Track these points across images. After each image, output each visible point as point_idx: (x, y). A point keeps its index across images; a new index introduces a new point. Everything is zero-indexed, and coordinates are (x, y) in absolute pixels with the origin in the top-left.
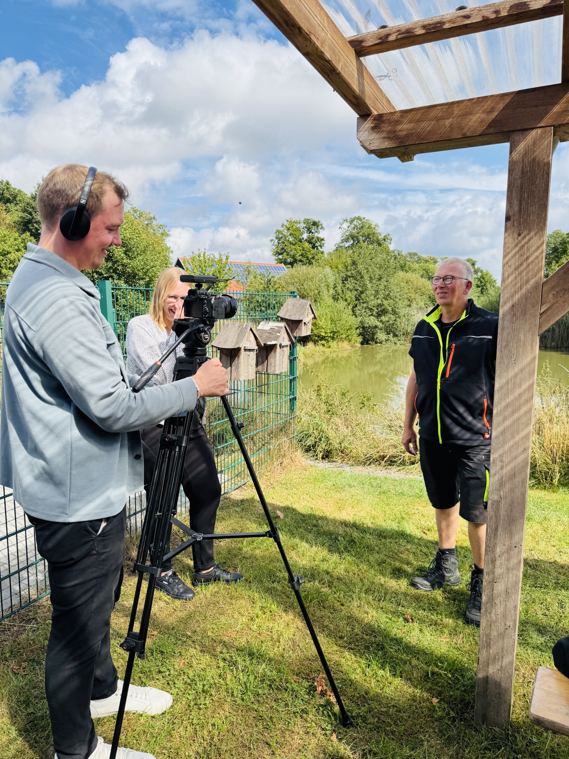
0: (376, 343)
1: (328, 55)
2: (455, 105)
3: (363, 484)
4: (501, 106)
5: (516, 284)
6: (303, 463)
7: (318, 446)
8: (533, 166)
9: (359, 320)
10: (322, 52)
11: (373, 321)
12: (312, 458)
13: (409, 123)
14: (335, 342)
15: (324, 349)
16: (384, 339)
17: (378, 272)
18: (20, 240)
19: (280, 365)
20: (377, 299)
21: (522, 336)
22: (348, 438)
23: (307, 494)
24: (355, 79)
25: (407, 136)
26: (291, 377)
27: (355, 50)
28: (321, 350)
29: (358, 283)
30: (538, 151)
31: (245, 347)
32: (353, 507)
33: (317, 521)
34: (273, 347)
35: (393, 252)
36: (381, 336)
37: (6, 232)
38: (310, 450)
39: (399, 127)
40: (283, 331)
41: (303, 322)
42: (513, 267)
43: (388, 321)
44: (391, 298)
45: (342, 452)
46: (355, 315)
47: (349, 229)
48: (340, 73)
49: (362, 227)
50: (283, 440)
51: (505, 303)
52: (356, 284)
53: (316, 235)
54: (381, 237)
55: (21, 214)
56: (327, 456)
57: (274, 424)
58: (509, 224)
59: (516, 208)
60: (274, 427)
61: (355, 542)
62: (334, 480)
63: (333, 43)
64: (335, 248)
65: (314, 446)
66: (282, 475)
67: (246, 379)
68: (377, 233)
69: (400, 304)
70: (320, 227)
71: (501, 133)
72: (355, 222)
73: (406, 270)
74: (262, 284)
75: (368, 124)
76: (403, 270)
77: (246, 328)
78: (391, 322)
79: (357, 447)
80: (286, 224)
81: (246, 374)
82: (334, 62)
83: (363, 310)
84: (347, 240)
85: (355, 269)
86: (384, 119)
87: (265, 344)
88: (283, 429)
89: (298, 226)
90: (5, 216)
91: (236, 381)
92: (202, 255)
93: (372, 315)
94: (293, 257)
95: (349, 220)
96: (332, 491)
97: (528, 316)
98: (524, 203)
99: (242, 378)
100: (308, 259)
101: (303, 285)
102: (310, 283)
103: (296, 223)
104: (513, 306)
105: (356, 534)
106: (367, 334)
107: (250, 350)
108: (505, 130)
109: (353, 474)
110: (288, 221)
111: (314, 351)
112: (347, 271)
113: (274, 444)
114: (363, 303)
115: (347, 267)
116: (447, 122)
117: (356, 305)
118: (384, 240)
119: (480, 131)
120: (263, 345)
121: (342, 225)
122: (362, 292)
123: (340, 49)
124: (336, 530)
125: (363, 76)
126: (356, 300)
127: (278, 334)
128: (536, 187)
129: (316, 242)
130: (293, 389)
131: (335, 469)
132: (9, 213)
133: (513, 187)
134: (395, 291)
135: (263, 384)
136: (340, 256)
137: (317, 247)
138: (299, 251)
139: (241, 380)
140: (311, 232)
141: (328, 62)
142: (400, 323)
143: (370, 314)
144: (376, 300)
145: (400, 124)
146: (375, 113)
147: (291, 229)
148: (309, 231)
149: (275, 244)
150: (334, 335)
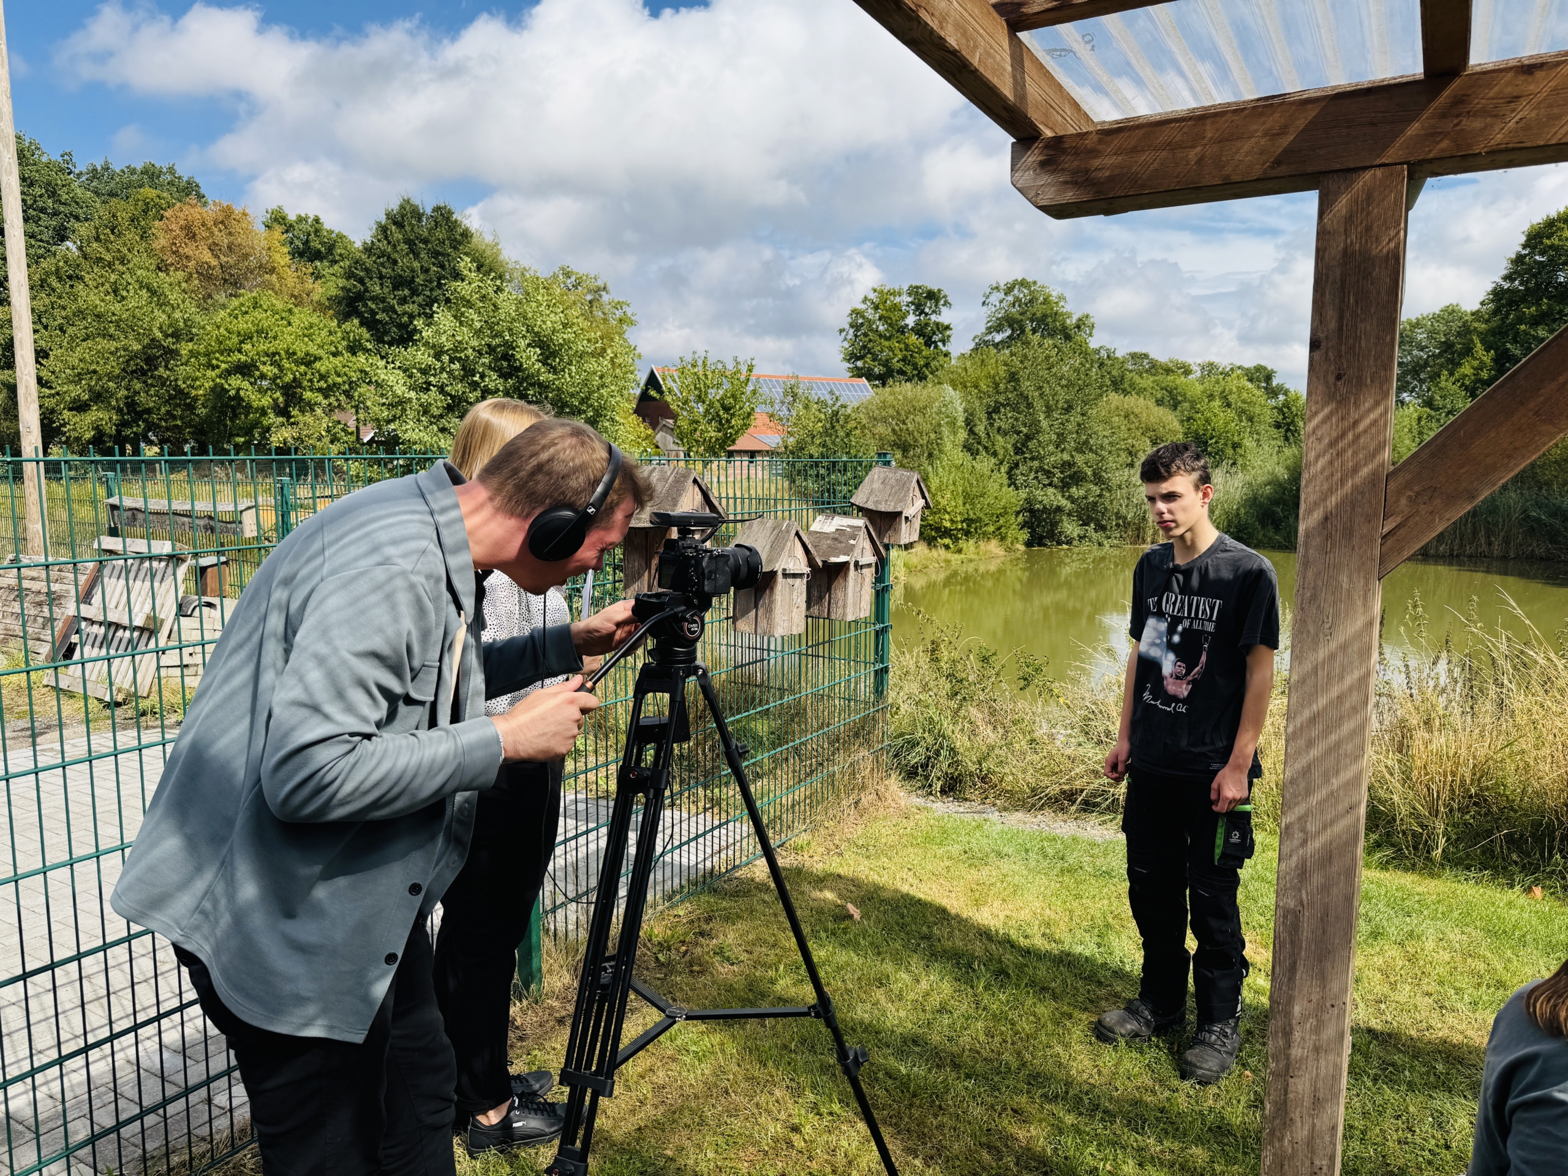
0: (1059, 543)
1: (952, 41)
2: (1208, 122)
3: (1027, 851)
4: (1301, 123)
5: (1332, 475)
6: (903, 804)
7: (933, 767)
8: (1366, 241)
9: (1024, 496)
10: (941, 38)
11: (1052, 498)
12: (919, 792)
13: (1115, 154)
14: (971, 542)
15: (949, 555)
16: (1075, 535)
17: (1063, 396)
18: (339, 334)
19: (855, 605)
20: (1062, 451)
21: (1344, 580)
22: (997, 751)
23: (910, 869)
24: (1007, 76)
25: (1111, 179)
26: (878, 627)
27: (1008, 22)
28: (943, 557)
29: (1022, 417)
30: (1375, 211)
31: (784, 570)
32: (1004, 900)
33: (929, 927)
34: (843, 567)
35: (1097, 352)
36: (1070, 528)
37: (314, 319)
38: (916, 774)
39: (1096, 163)
40: (863, 535)
41: (904, 515)
42: (1327, 441)
43: (1086, 498)
44: (1091, 450)
45: (983, 779)
46: (1015, 484)
47: (1004, 304)
48: (977, 70)
49: (1031, 301)
50: (861, 754)
51: (1310, 511)
52: (1017, 419)
53: (933, 318)
54: (1071, 322)
55: (342, 282)
56: (952, 789)
57: (842, 722)
58: (1317, 355)
59: (1333, 325)
60: (842, 728)
61: (1008, 976)
62: (965, 839)
63: (962, 16)
64: (972, 345)
65: (925, 766)
66: (859, 828)
67: (786, 633)
68: (1062, 314)
69: (1111, 462)
70: (942, 302)
71: (1302, 175)
72: (1016, 291)
73: (1124, 390)
74: (820, 421)
75: (1033, 157)
76: (1116, 390)
77: (788, 532)
78: (1091, 499)
79: (1014, 770)
80: (872, 296)
81: (786, 624)
82: (964, 53)
83: (1032, 475)
84: (998, 328)
85: (1015, 389)
86: (1066, 145)
87: (824, 562)
88: (861, 732)
89: (897, 300)
90: (311, 286)
91: (766, 638)
92: (700, 363)
93: (1050, 484)
94: (886, 364)
95: (1002, 287)
96: (961, 866)
97: (1355, 541)
98: (1347, 315)
99: (779, 632)
100: (915, 369)
101: (904, 423)
102: (919, 419)
103: (893, 294)
104: (1326, 519)
105: (1008, 958)
106: (1038, 526)
107: (795, 576)
108: (1310, 169)
109: (1006, 829)
110: (875, 291)
111: (928, 559)
112: (998, 393)
113: (840, 764)
114: (1032, 459)
115: (997, 385)
116: (1193, 154)
117: (1017, 465)
118: (1078, 327)
119: (1257, 172)
120: (820, 564)
121: (988, 297)
122: (1028, 438)
123: (977, 26)
124: (970, 947)
125: (1023, 67)
126: (1016, 454)
127: (852, 542)
128: (1372, 284)
129: (934, 333)
130: (883, 649)
131: (968, 817)
132: (319, 281)
133: (1326, 282)
134: (1101, 434)
135: (821, 640)
136: (983, 361)
137: (935, 342)
138: (897, 352)
139: (776, 635)
140: (922, 312)
141: (955, 53)
142: (1111, 502)
143: (1046, 482)
144: (1060, 455)
145: (1096, 157)
146: (1049, 133)
147: (881, 306)
148: (919, 309)
149: (849, 337)
150: (969, 526)
